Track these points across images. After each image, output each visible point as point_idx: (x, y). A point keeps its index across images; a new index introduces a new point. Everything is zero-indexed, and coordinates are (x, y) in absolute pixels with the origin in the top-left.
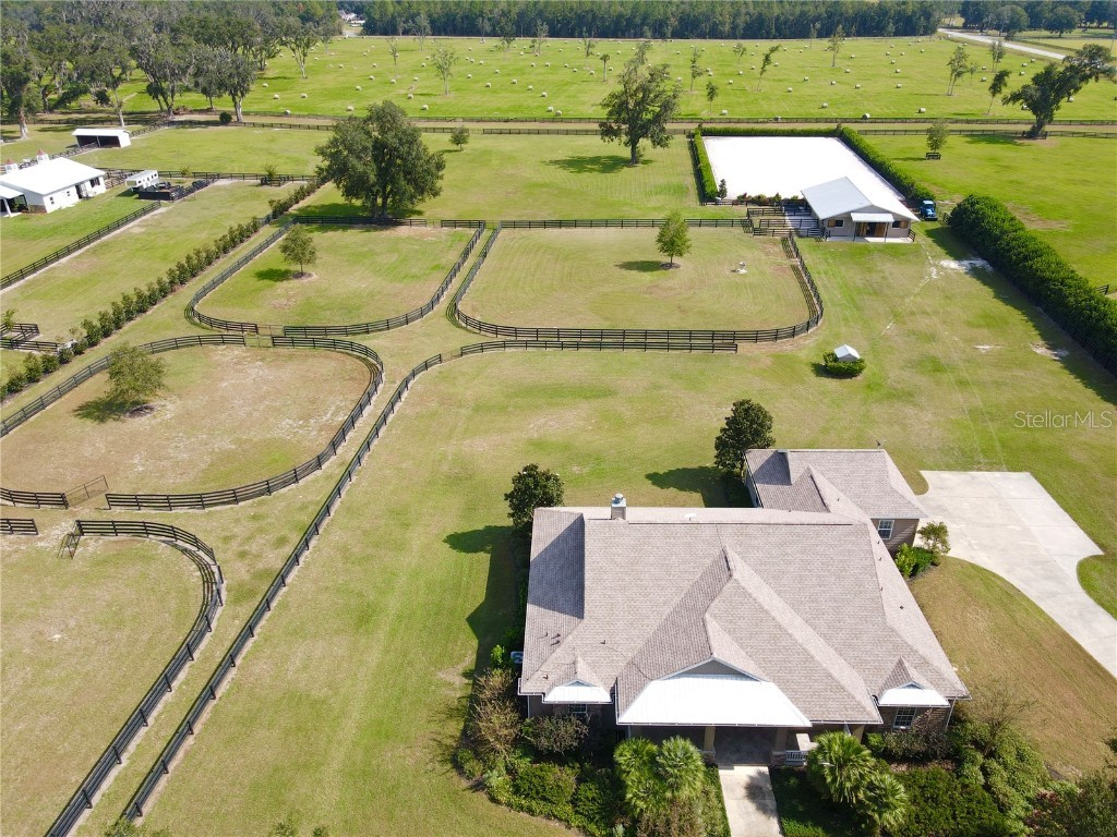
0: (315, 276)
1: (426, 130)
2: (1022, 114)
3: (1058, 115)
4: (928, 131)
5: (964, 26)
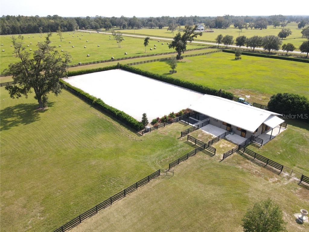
5: (80, 29)
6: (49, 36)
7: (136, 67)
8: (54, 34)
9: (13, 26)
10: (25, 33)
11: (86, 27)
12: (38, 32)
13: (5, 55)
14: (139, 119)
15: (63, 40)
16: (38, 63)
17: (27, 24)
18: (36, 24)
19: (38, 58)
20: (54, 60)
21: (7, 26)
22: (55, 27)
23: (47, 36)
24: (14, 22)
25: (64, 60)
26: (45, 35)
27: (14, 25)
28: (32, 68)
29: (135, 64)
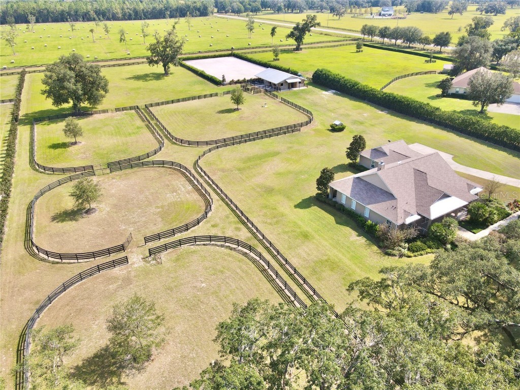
0: (83, 143)
1: (104, 66)
2: (292, 41)
3: (304, 41)
4: (273, 50)
5: (218, 12)
6: (176, 23)
7: (250, 56)
8: (182, 20)
9: (135, 9)
10: (149, 19)
11: (226, 9)
12: (164, 17)
13: (133, 43)
14: (221, 79)
15: (191, 28)
16: (166, 44)
17: (151, 6)
18: (163, 6)
19: (166, 40)
20: (176, 41)
21: (127, 9)
22: (185, 10)
23: (174, 24)
24: (135, 4)
25: (181, 41)
26: (173, 21)
27: (137, 7)
28: (162, 47)
29: (249, 53)
